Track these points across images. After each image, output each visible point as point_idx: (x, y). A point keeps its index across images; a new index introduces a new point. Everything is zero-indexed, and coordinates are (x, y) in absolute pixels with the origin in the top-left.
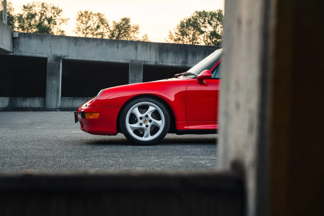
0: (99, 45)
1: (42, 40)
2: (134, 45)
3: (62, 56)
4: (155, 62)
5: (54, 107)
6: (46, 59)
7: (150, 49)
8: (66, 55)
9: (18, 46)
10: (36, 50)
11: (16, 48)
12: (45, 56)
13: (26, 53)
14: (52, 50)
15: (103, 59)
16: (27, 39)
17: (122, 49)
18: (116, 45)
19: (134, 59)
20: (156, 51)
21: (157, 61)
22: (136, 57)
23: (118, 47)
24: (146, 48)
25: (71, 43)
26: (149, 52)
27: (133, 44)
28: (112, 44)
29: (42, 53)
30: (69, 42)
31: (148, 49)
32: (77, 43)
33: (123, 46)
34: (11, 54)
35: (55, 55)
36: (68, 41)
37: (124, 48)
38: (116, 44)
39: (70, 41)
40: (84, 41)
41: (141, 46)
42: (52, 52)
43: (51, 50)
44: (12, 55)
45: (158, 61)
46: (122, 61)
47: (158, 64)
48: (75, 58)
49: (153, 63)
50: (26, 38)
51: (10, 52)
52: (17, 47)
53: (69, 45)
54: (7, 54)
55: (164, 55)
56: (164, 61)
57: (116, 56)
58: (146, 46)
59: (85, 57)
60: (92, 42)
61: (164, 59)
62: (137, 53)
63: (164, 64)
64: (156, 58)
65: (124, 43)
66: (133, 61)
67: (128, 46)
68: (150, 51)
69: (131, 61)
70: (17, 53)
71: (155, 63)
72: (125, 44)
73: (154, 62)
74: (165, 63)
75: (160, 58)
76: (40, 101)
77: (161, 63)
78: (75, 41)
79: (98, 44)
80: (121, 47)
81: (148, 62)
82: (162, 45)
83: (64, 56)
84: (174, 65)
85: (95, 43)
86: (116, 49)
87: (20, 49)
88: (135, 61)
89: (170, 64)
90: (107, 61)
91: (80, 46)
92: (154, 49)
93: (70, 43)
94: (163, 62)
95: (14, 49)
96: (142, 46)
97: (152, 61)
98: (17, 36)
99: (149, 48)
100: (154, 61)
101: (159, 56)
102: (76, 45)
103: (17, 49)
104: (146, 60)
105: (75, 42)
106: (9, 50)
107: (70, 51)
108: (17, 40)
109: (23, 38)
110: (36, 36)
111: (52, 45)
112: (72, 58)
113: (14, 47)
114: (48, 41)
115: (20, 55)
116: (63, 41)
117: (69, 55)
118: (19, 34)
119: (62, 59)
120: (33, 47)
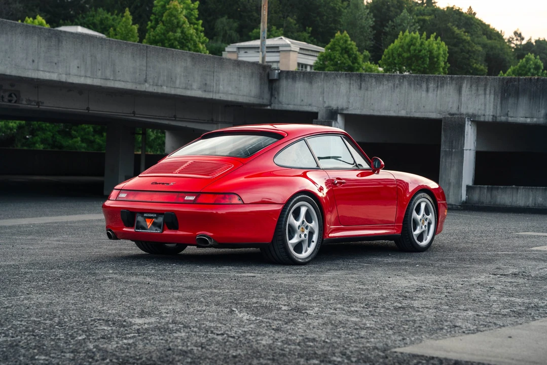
0: (397, 87)
1: (311, 83)
2: (456, 84)
3: (340, 108)
4: (493, 116)
7: (485, 90)
8: (345, 107)
9: (278, 94)
10: (302, 100)
11: (275, 98)
12: (314, 109)
13: (288, 104)
14: (325, 100)
15: (403, 113)
16: (290, 82)
17: (435, 92)
18: (424, 86)
19: (454, 111)
20: (494, 94)
21: (496, 114)
22: (458, 108)
23: (427, 91)
24: (477, 90)
25: (353, 85)
26: (482, 97)
27: (454, 82)
28: (418, 84)
29: (310, 105)
30: (350, 84)
31: (481, 92)
32: (363, 84)
33: (437, 87)
34: (269, 107)
35: (329, 107)
36: (349, 82)
37: (439, 92)
38: (425, 83)
39: (352, 82)
40: (374, 80)
41: (469, 86)
42: (324, 102)
43: (323, 99)
44: (269, 110)
45: (498, 115)
46: (433, 116)
47: (499, 119)
48: (358, 112)
49: (489, 119)
50: (289, 80)
52: (276, 96)
53: (350, 88)
54: (263, 108)
55: (511, 101)
56: (510, 114)
57: (424, 107)
58: (477, 86)
59: (373, 110)
60: (386, 82)
61: (509, 110)
62: (460, 100)
63: (510, 120)
64: (494, 108)
65: (438, 81)
66: (453, 114)
67: (445, 87)
68: (485, 94)
69: (450, 114)
70: (277, 106)
71: (493, 119)
72: (439, 84)
73: (491, 117)
74: (511, 117)
75: (501, 108)
77: (503, 119)
78: (359, 81)
79: (395, 86)
80: (434, 90)
81: (479, 116)
82: (507, 82)
83: (342, 109)
84: (528, 120)
85: (391, 84)
86: (424, 94)
87: (280, 99)
88: (456, 114)
89: (521, 119)
90: (409, 116)
91: (367, 90)
92: (492, 92)
93: (351, 86)
94: (507, 115)
95: (273, 99)
96: (471, 86)
97: (487, 113)
98: (276, 77)
99: (483, 88)
100: (492, 114)
101: (501, 103)
102: (360, 88)
103: (276, 100)
104: (476, 112)
105: (359, 84)
106: (265, 101)
107: (352, 100)
108: (277, 84)
109: (285, 80)
110: (303, 75)
111: (325, 90)
112: (353, 112)
113: (272, 95)
114: (320, 84)
115: (280, 108)
116: (341, 82)
117: (350, 106)
118: (279, 74)
119: (339, 113)
120: (298, 94)
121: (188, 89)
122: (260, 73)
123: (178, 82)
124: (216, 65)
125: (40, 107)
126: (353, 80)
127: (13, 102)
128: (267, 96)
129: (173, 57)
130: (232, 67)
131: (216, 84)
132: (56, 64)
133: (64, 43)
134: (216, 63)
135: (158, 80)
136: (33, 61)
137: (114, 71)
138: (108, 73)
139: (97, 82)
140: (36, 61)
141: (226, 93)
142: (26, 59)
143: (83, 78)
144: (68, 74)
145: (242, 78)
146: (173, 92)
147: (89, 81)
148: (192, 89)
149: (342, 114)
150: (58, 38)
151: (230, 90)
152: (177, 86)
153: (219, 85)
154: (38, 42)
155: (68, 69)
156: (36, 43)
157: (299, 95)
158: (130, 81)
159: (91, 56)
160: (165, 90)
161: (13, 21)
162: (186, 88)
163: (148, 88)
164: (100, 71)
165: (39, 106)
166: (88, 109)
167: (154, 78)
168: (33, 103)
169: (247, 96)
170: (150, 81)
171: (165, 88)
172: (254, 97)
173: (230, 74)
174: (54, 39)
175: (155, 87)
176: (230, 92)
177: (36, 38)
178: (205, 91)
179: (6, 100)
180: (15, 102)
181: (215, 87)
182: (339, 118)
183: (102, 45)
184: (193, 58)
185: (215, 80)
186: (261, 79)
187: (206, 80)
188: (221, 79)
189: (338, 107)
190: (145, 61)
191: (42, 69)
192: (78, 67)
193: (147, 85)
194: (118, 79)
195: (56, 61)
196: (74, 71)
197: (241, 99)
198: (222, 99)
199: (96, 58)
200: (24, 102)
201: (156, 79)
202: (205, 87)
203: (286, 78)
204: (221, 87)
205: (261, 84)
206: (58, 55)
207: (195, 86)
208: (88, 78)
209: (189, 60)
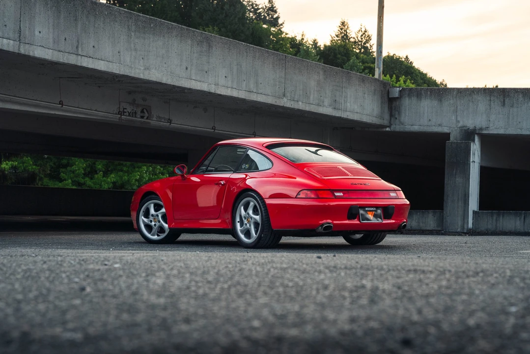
1: (441, 101)
3: (477, 127)
5: (459, 230)
6: (447, 136)
8: (484, 127)
9: (399, 113)
10: (430, 120)
11: (396, 118)
12: (446, 130)
13: (412, 125)
14: (459, 119)
16: (414, 100)
25: (494, 102)
29: (440, 125)
30: (490, 100)
32: (507, 100)
34: (388, 129)
35: (463, 127)
36: (488, 98)
39: (492, 98)
40: (521, 96)
42: (458, 122)
43: (457, 118)
44: (387, 131)
48: (501, 132)
50: (413, 98)
51: (386, 127)
52: (397, 116)
53: (490, 106)
59: (521, 129)
70: (397, 128)
76: (436, 218)
78: (502, 97)
83: (481, 129)
87: (402, 119)
91: (512, 106)
93: (492, 103)
95: (392, 119)
98: (397, 95)
102: (504, 104)
103: (397, 120)
105: (502, 100)
106: (386, 122)
107: (493, 117)
108: (397, 103)
109: (407, 99)
110: (430, 92)
111: (458, 108)
112: (495, 132)
113: (391, 115)
114: (452, 102)
115: (402, 130)
116: (479, 98)
117: (491, 125)
118: (400, 91)
119: (477, 134)
120: (424, 113)
121: (321, 106)
122: (381, 91)
123: (312, 97)
124: (344, 80)
125: (172, 124)
126: (494, 96)
127: (145, 118)
128: (387, 116)
129: (307, 69)
130: (358, 83)
131: (344, 101)
132: (206, 72)
133: (214, 49)
134: (344, 78)
135: (295, 95)
136: (187, 68)
137: (257, 83)
138: (252, 86)
139: (242, 95)
140: (189, 69)
141: (352, 112)
142: (181, 65)
143: (230, 89)
144: (217, 85)
145: (366, 95)
146: (307, 108)
147: (235, 94)
148: (324, 106)
149: (479, 135)
150: (209, 43)
151: (356, 108)
152: (311, 102)
153: (347, 102)
154: (191, 47)
155: (217, 79)
156: (190, 48)
157: (426, 114)
158: (270, 94)
159: (237, 65)
160: (301, 106)
161: (170, 23)
162: (318, 105)
163: (286, 103)
164: (245, 82)
165: (170, 123)
166: (214, 128)
167: (291, 92)
168: (163, 120)
169: (370, 116)
170: (288, 94)
171: (301, 103)
172: (376, 117)
173: (356, 90)
174: (205, 43)
175: (292, 103)
176: (356, 111)
177: (189, 42)
178: (335, 108)
179: (139, 116)
180: (147, 118)
181: (343, 105)
182: (477, 138)
183: (247, 52)
184: (325, 71)
185: (343, 97)
186: (382, 97)
187: (335, 96)
188: (349, 96)
189: (475, 127)
190: (284, 72)
191: (194, 78)
192: (226, 77)
193: (285, 99)
194: (260, 91)
195: (206, 69)
196: (222, 81)
197: (366, 119)
198: (349, 118)
199: (241, 67)
200: (154, 119)
201: (293, 93)
202: (335, 104)
203: (409, 96)
204: (348, 104)
205: (382, 102)
206: (209, 63)
207: (326, 103)
208: (234, 90)
209: (321, 73)
